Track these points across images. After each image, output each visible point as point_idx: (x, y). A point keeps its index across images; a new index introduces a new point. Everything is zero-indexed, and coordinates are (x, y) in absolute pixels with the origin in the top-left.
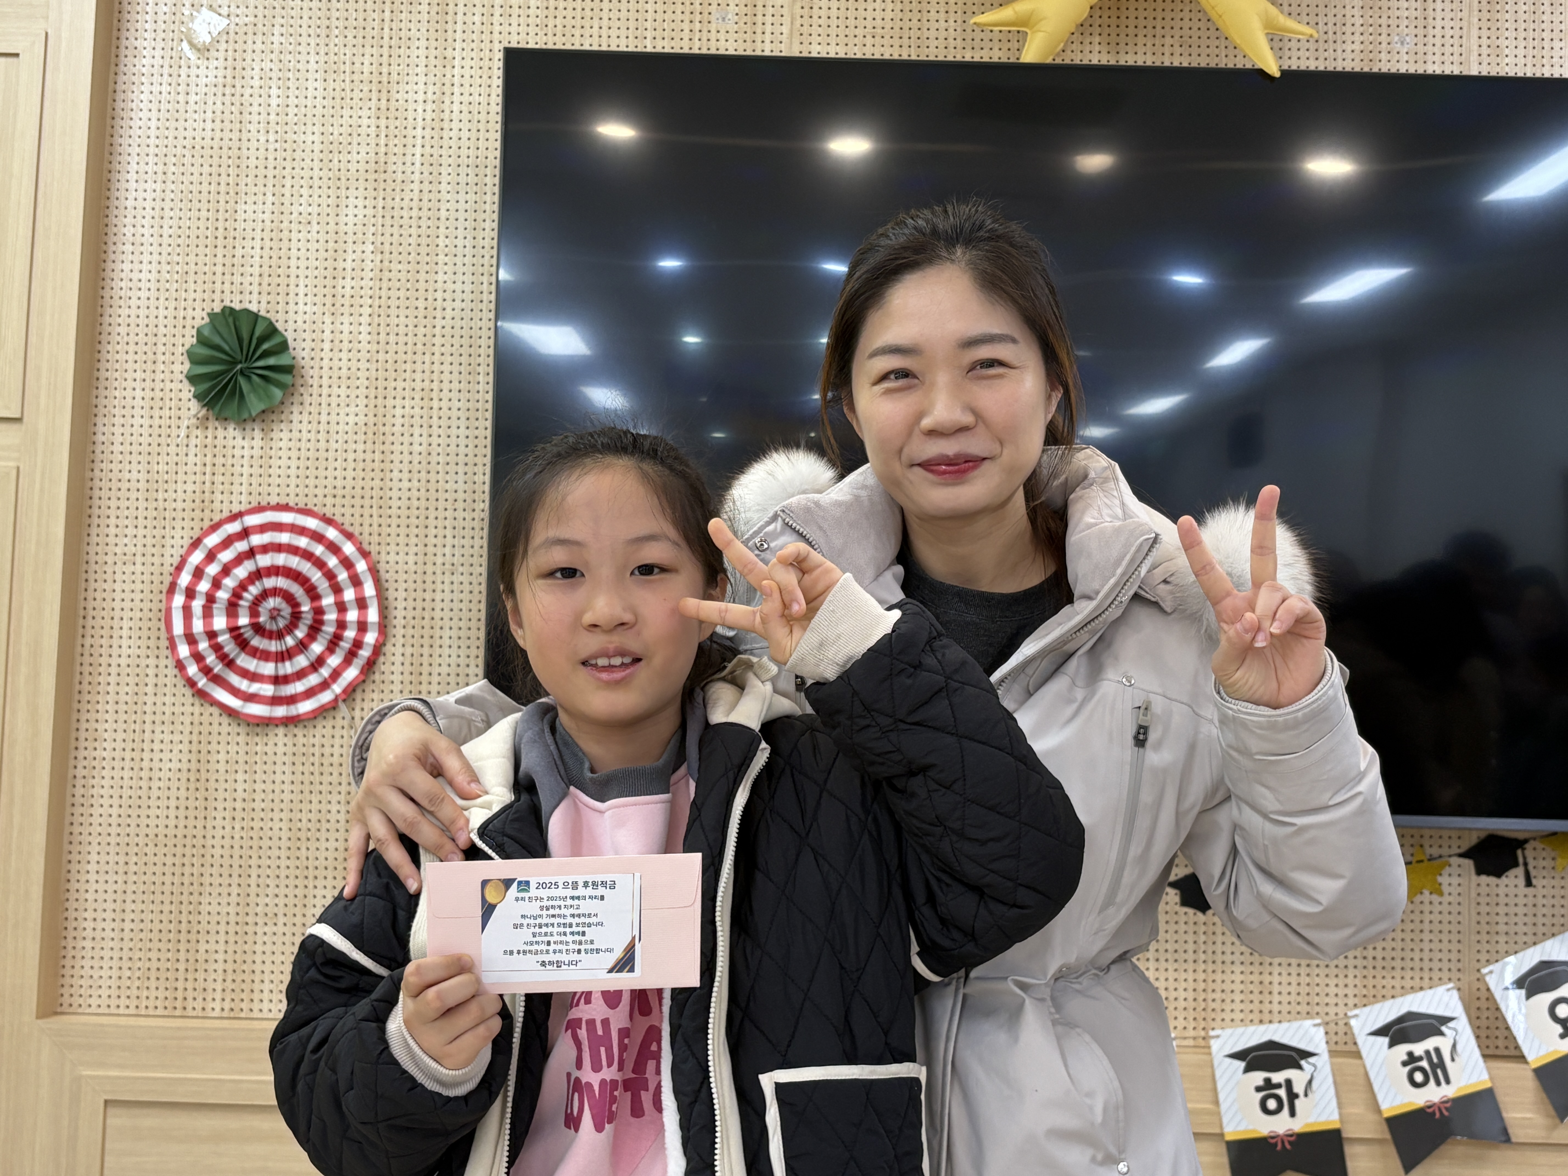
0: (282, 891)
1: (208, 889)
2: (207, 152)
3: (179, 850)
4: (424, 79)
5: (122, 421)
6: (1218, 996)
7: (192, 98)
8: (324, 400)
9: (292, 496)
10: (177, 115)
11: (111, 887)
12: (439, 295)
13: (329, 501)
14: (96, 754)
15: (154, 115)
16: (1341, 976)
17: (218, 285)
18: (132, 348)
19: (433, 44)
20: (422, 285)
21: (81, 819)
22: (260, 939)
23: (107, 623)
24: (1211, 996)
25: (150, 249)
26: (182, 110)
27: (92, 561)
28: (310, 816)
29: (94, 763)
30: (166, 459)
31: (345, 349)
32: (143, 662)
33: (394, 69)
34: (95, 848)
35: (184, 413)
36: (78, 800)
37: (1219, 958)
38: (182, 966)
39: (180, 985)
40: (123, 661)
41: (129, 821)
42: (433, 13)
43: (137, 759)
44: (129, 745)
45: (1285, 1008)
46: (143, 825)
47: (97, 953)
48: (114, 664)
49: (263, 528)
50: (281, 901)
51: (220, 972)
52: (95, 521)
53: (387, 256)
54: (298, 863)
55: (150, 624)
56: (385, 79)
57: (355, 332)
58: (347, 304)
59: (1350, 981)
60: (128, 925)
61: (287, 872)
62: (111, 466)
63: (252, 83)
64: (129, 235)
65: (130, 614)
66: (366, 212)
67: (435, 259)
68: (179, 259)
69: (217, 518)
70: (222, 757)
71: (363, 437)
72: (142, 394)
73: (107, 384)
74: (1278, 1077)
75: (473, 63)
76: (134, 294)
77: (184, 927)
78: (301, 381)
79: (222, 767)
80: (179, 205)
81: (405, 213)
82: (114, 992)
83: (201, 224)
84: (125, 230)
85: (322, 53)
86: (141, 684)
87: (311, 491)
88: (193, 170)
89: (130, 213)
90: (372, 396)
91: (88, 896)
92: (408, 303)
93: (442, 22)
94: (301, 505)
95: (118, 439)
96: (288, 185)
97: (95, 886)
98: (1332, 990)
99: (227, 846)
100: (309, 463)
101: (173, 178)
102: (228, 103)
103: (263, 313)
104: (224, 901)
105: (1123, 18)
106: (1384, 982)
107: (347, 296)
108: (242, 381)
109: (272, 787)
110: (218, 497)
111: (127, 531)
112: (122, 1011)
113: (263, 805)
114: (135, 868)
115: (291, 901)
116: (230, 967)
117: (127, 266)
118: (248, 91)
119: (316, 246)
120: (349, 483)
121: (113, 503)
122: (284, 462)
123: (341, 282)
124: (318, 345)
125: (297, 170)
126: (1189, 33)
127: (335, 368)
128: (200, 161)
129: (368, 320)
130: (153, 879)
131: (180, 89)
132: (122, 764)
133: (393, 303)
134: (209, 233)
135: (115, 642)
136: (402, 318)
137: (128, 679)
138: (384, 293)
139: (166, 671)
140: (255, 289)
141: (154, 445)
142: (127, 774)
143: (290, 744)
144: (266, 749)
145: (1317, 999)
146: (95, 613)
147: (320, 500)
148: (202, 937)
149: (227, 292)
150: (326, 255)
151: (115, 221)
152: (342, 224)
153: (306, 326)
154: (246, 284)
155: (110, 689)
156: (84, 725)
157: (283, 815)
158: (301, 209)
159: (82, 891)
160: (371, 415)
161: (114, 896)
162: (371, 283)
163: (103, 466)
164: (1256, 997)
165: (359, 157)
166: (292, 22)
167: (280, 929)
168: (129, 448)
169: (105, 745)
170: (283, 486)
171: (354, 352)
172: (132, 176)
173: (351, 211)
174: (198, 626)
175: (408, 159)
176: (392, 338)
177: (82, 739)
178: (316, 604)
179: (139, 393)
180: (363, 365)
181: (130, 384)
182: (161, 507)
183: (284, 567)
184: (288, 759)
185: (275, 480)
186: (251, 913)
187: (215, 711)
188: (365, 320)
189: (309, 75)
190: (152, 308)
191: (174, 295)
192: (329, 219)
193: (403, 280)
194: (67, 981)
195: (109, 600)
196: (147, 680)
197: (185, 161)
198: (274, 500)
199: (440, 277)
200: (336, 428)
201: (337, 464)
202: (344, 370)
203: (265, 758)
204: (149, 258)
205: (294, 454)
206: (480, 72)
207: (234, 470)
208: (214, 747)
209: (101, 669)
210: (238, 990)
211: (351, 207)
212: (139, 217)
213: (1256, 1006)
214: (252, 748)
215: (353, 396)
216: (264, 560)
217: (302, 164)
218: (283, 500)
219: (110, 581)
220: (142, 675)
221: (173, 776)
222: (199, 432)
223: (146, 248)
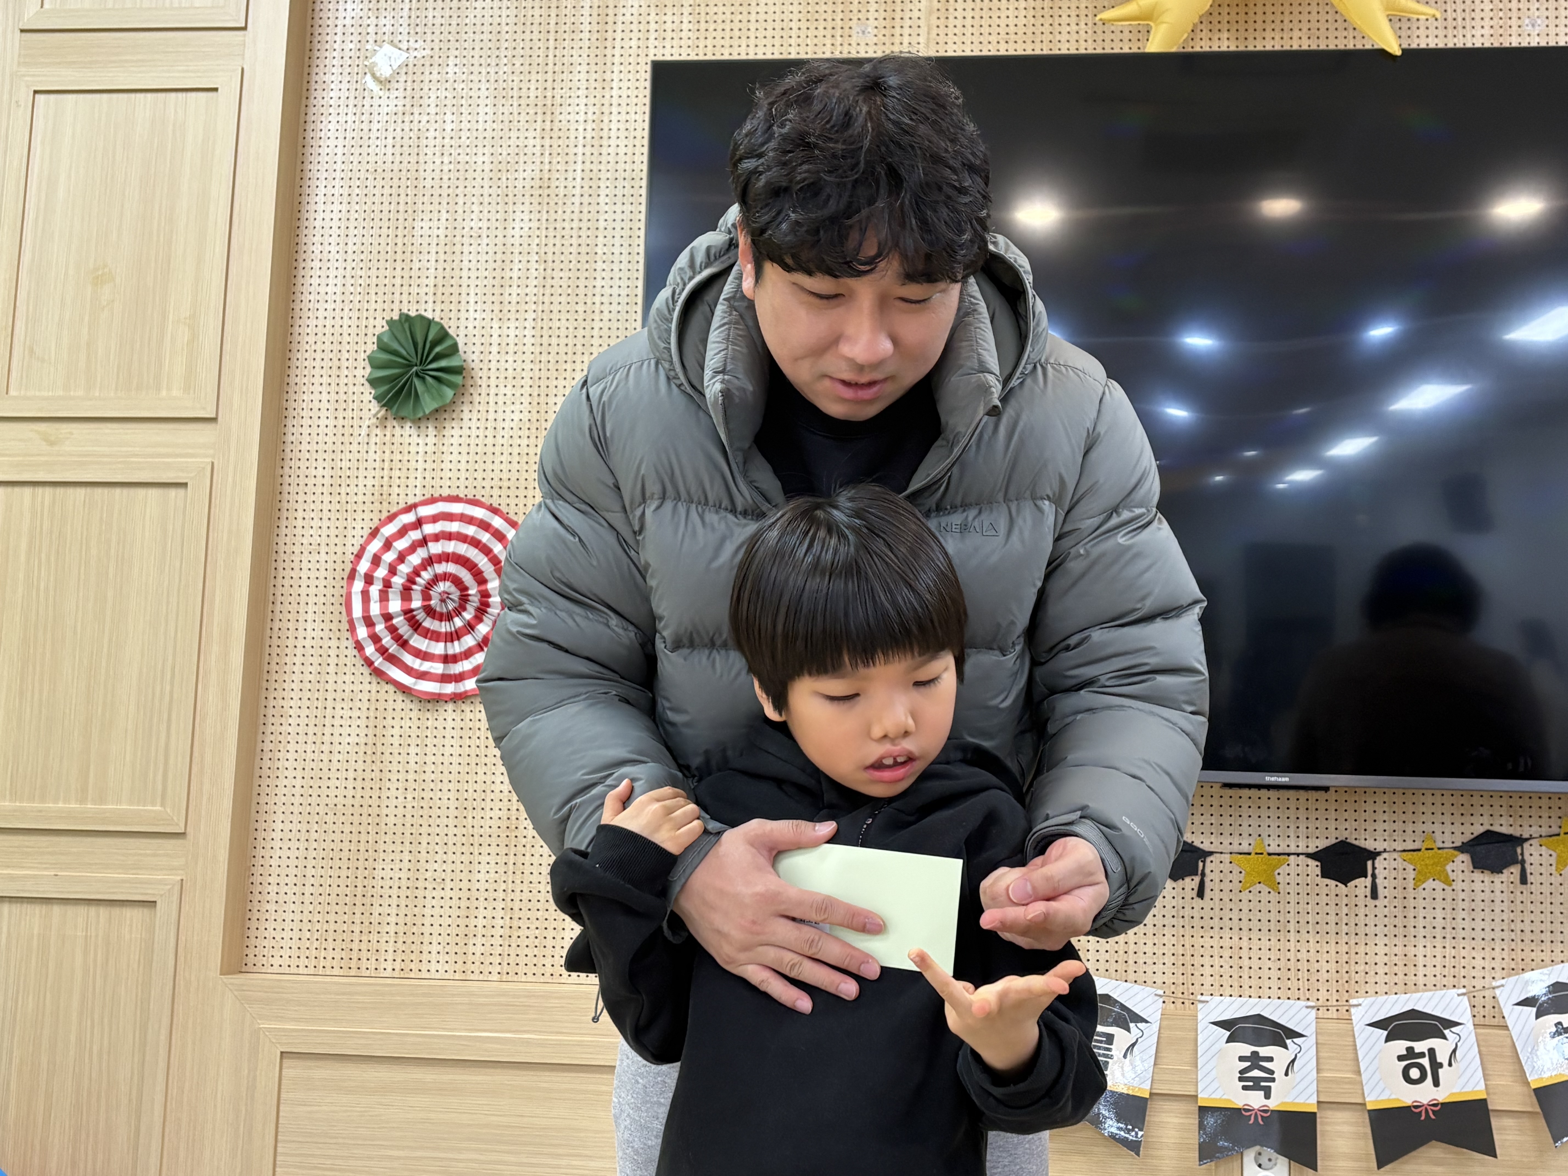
0: (450, 857)
1: (382, 855)
2: (387, 175)
3: (356, 819)
4: (585, 101)
5: (310, 422)
6: (1361, 968)
7: (375, 126)
8: (492, 399)
9: (462, 488)
10: (361, 142)
11: (293, 854)
12: (597, 299)
13: (496, 492)
14: (282, 729)
15: (340, 142)
16: (1488, 949)
17: (397, 295)
18: (319, 355)
19: (593, 68)
20: (581, 291)
21: (268, 790)
22: (429, 902)
23: (293, 608)
24: (1354, 968)
25: (336, 265)
26: (366, 138)
27: (281, 552)
28: (476, 786)
29: (280, 738)
30: (349, 456)
31: (511, 352)
32: (326, 643)
33: (558, 93)
34: (279, 817)
35: (365, 414)
36: (265, 772)
37: (1361, 930)
38: (357, 928)
39: (355, 946)
40: (308, 643)
41: (310, 791)
42: (593, 39)
43: (319, 734)
44: (313, 721)
45: (1430, 980)
46: (323, 796)
47: (280, 916)
48: (299, 645)
49: (435, 519)
50: (448, 867)
51: (392, 934)
52: (285, 514)
53: (550, 264)
54: (464, 831)
55: (332, 609)
56: (549, 103)
57: (521, 336)
58: (513, 310)
59: (1497, 953)
60: (308, 890)
61: (455, 839)
62: (298, 464)
63: (428, 110)
64: (317, 252)
65: (315, 600)
66: (531, 225)
67: (594, 266)
68: (362, 273)
69: (394, 509)
70: (396, 731)
71: (527, 433)
72: (328, 397)
73: (297, 389)
74: (1421, 1046)
75: (629, 84)
76: (322, 306)
77: (360, 891)
78: (471, 382)
79: (396, 741)
80: (363, 224)
81: (566, 225)
82: (295, 953)
83: (382, 241)
84: (314, 248)
85: (492, 80)
86: (324, 665)
87: (479, 483)
88: (376, 191)
89: (318, 232)
90: (535, 394)
91: (272, 862)
92: (568, 307)
93: (601, 48)
94: (470, 497)
95: (305, 438)
96: (461, 203)
97: (279, 853)
98: (1479, 963)
99: (400, 816)
100: (477, 458)
101: (357, 199)
102: (407, 129)
103: (437, 319)
104: (396, 867)
105: (1251, 14)
106: (1533, 955)
107: (514, 302)
108: (417, 382)
109: (441, 759)
110: (396, 490)
111: (313, 523)
112: (302, 970)
113: (433, 777)
114: (316, 836)
115: (458, 867)
116: (401, 929)
117: (315, 281)
118: (425, 118)
119: (485, 257)
120: (514, 475)
121: (301, 498)
122: (455, 457)
123: (508, 290)
124: (486, 349)
125: (469, 189)
126: (1317, 25)
127: (502, 369)
128: (382, 183)
129: (533, 324)
130: (332, 846)
131: (363, 118)
132: (305, 738)
133: (555, 308)
134: (389, 249)
135: (301, 625)
136: (563, 321)
137: (311, 660)
138: (547, 299)
139: (346, 652)
140: (430, 298)
141: (338, 443)
142: (310, 748)
143: (458, 719)
144: (436, 724)
145: (1463, 972)
146: (282, 599)
147: (487, 492)
148: (376, 901)
149: (405, 302)
150: (495, 265)
151: (305, 240)
152: (509, 236)
153: (475, 332)
154: (422, 294)
155: (295, 669)
156: (272, 703)
157: (451, 786)
158: (472, 224)
159: (267, 857)
160: (534, 412)
161: (296, 862)
162: (535, 290)
163: (292, 464)
164: (1400, 970)
165: (525, 175)
166: (465, 53)
167: (448, 893)
168: (315, 447)
169: (290, 721)
170: (454, 479)
171: (520, 353)
172: (321, 199)
173: (517, 225)
174: (375, 609)
175: (570, 175)
176: (554, 341)
177: (269, 715)
178: (483, 588)
179: (325, 397)
180: (528, 366)
181: (317, 388)
182: (343, 501)
183: (454, 554)
184: (457, 733)
185: (447, 474)
186: (422, 878)
187: (391, 688)
188: (529, 324)
189: (479, 101)
190: (338, 318)
191: (358, 306)
192: (498, 233)
193: (565, 286)
194: (253, 941)
195: (296, 586)
196: (329, 661)
197: (368, 183)
198: (446, 492)
199: (599, 283)
200: (502, 424)
201: (503, 458)
202: (510, 371)
203: (435, 732)
204: (335, 273)
205: (464, 449)
206: (636, 92)
207: (409, 465)
208: (389, 722)
209: (288, 651)
210: (408, 951)
211: (518, 220)
212: (326, 236)
213: (1400, 978)
214: (424, 723)
215: (518, 395)
216: (435, 548)
217: (474, 183)
218: (454, 492)
219: (297, 569)
220: (325, 656)
221: (352, 749)
222: (378, 431)
223: (333, 264)
